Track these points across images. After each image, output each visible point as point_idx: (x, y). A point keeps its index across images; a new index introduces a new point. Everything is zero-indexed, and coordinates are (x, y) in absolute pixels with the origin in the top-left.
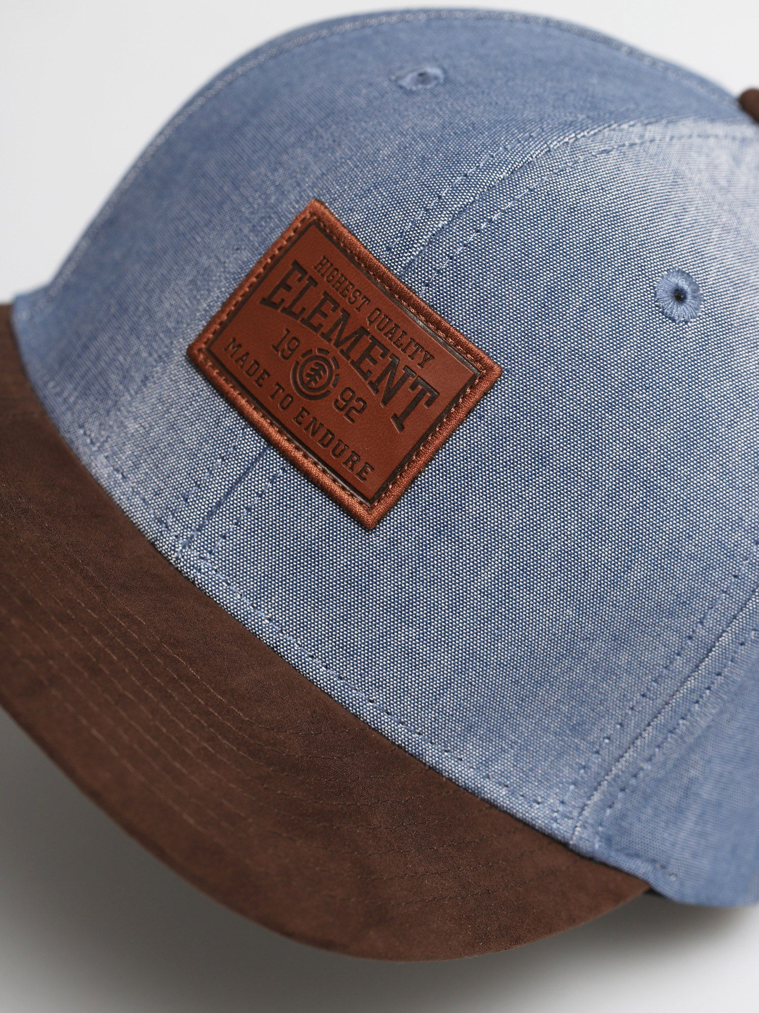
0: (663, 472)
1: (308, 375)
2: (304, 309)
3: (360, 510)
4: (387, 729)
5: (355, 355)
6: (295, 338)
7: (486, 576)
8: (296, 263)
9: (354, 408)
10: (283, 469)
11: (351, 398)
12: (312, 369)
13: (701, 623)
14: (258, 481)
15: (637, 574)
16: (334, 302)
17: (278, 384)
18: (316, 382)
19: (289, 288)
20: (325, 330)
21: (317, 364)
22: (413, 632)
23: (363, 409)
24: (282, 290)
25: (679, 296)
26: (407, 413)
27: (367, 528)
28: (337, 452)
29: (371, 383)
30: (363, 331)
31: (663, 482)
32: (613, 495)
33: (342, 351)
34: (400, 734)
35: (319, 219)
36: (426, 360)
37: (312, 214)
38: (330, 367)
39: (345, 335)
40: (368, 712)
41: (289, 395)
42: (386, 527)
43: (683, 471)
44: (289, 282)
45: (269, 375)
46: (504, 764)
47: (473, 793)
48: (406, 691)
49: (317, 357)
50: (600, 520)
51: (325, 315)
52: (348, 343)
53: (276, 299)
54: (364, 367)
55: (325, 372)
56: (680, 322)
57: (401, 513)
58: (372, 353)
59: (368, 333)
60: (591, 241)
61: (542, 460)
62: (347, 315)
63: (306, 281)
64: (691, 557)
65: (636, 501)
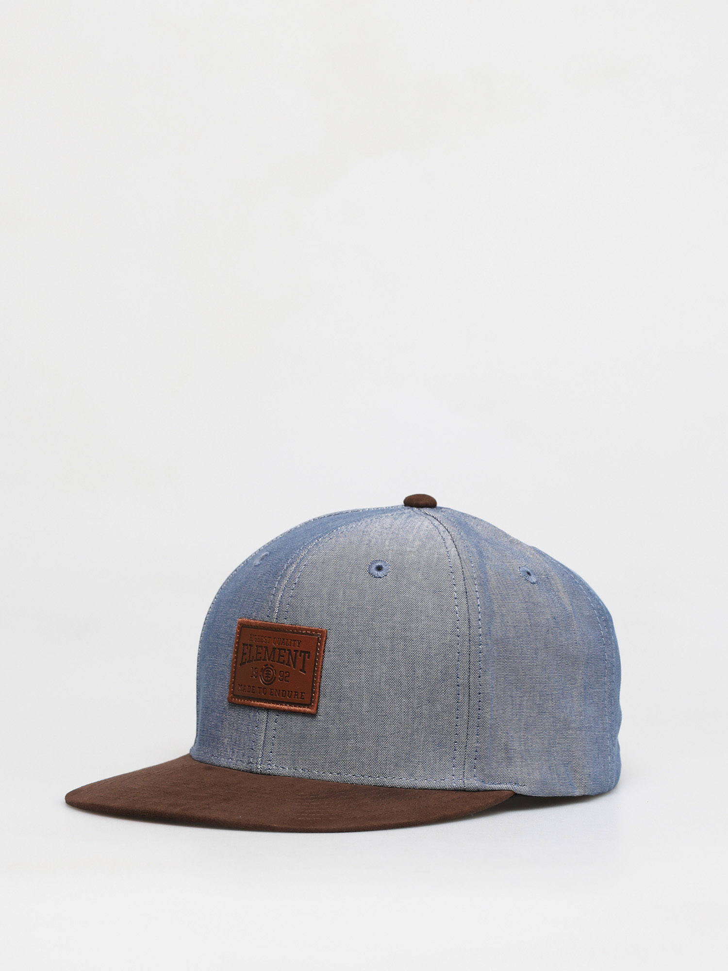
0: (405, 630)
1: (266, 677)
2: (253, 657)
3: (308, 710)
4: (365, 782)
5: (276, 659)
6: (255, 668)
7: (365, 705)
8: (244, 644)
9: (286, 677)
10: (277, 715)
11: (283, 674)
12: (266, 674)
13: (458, 677)
14: (272, 725)
15: (420, 672)
16: (260, 647)
17: (259, 688)
18: (269, 677)
19: (245, 654)
20: (263, 658)
21: (267, 671)
22: (353, 741)
23: (289, 675)
24: (244, 656)
25: (379, 568)
26: (303, 666)
27: (313, 715)
28: (290, 696)
29: (286, 664)
30: (274, 648)
31: (408, 634)
32: (392, 650)
33: (272, 661)
34: (371, 781)
35: (243, 625)
36: (299, 644)
37: (240, 625)
38: (271, 669)
39: (269, 655)
40: (354, 780)
41: (264, 688)
42: (321, 711)
43: (413, 626)
44: (245, 652)
45: (254, 687)
46: (420, 772)
47: (414, 788)
48: (363, 764)
49: (265, 669)
50: (394, 660)
51: (260, 653)
52: (272, 657)
53: (244, 661)
54: (281, 661)
55: (270, 672)
56: (383, 577)
57: (323, 702)
58: (281, 654)
59: (276, 648)
60: (336, 569)
61: (359, 652)
62: (266, 647)
63: (249, 647)
64: (436, 655)
65: (402, 646)
